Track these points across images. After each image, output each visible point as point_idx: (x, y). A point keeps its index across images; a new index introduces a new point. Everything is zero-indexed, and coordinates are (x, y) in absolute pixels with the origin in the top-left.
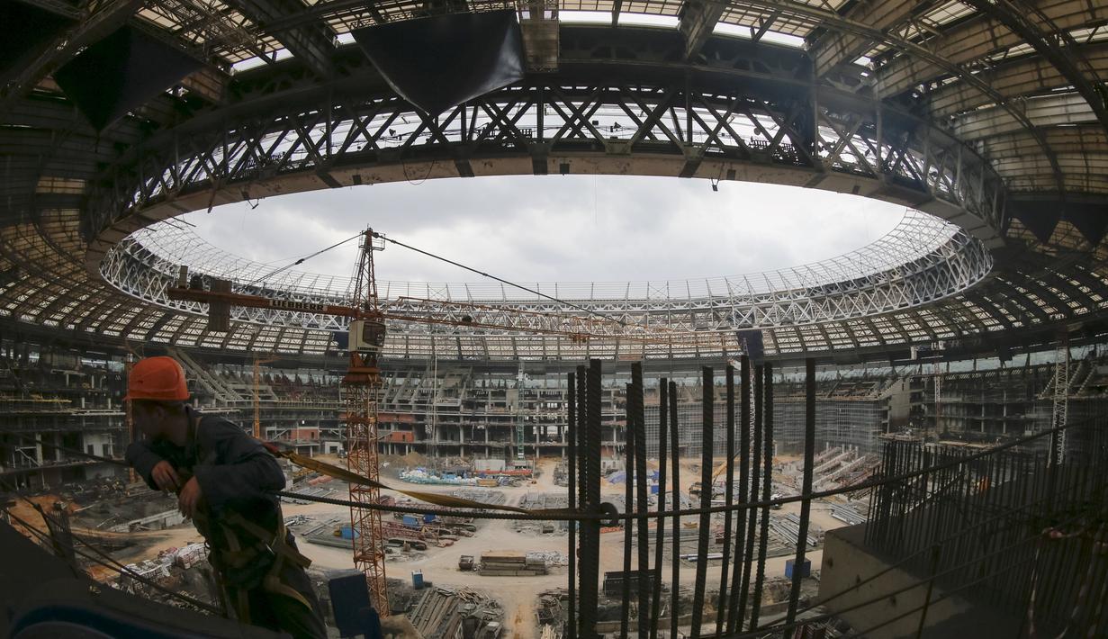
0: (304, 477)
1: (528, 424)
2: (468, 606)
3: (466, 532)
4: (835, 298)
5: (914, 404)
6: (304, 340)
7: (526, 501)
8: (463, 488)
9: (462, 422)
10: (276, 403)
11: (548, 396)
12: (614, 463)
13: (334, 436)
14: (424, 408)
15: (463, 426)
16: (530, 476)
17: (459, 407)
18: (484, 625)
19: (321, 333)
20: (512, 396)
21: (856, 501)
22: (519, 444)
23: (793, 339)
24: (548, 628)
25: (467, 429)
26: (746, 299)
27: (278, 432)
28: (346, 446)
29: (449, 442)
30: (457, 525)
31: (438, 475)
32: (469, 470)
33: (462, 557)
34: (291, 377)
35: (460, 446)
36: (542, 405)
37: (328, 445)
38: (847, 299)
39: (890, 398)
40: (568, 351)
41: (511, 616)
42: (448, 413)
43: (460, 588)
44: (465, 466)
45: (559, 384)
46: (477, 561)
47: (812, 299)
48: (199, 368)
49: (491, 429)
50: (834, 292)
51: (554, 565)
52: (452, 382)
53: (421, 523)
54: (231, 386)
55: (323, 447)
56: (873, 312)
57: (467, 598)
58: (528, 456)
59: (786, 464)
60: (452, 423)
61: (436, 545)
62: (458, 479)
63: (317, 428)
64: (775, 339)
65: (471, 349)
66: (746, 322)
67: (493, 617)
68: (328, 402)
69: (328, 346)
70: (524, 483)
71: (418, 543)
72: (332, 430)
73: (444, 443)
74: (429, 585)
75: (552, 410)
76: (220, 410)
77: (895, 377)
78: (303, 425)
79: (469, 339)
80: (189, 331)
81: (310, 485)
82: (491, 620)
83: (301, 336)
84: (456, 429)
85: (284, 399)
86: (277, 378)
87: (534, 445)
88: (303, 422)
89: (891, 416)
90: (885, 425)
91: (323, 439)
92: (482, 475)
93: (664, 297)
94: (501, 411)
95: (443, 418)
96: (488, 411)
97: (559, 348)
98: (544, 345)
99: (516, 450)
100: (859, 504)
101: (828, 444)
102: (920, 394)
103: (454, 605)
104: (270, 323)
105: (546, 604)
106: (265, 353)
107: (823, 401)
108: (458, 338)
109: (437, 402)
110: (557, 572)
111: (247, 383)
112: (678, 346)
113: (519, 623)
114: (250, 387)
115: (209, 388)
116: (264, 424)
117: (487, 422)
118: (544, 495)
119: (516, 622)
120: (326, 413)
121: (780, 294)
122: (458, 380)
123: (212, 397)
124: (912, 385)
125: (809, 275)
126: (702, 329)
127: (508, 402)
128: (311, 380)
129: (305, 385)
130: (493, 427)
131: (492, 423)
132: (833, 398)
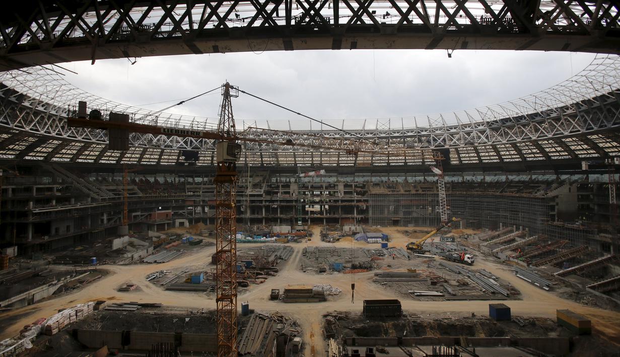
0: (161, 244)
1: (303, 204)
2: (279, 326)
3: (272, 273)
4: (509, 128)
5: (582, 203)
6: (161, 155)
7: (306, 252)
8: (267, 244)
9: (264, 203)
10: (141, 197)
11: (315, 187)
12: (356, 228)
13: (181, 216)
14: (242, 196)
15: (264, 206)
16: (307, 236)
17: (262, 195)
18: (291, 340)
19: (173, 151)
20: (294, 188)
21: (535, 267)
22: (298, 216)
23: (473, 155)
24: (332, 341)
25: (267, 208)
26: (441, 129)
27: (142, 216)
28: (190, 222)
29: (256, 216)
30: (267, 269)
31: (251, 237)
32: (270, 233)
33: (272, 290)
34: (152, 180)
35: (263, 218)
36: (311, 192)
37: (178, 221)
38: (519, 128)
39: (557, 197)
40: (326, 161)
41: (307, 333)
42: (256, 198)
43: (273, 312)
44: (266, 230)
45: (321, 180)
46: (281, 292)
47: (490, 129)
48: (75, 177)
49: (282, 207)
50: (509, 124)
51: (329, 295)
52: (257, 180)
53: (244, 268)
54: (104, 188)
55: (174, 223)
56: (543, 136)
57: (278, 320)
58: (304, 223)
59: (471, 235)
60: (258, 204)
61: (254, 283)
62: (263, 239)
63: (170, 211)
64: (458, 154)
65: (269, 160)
66: (440, 143)
67: (296, 333)
68: (178, 194)
69: (178, 159)
70: (304, 241)
71: (243, 282)
72: (181, 211)
73: (253, 216)
74: (252, 312)
75: (317, 196)
76: (94, 205)
77: (561, 183)
78: (160, 210)
79: (268, 154)
80: (64, 151)
81: (166, 249)
82: (295, 336)
83: (159, 153)
84: (260, 208)
85: (146, 194)
86: (141, 180)
87: (307, 217)
88: (160, 208)
89: (558, 209)
90: (554, 215)
91: (174, 218)
92: (278, 235)
93: (386, 128)
94: (287, 197)
95: (252, 201)
96: (280, 196)
97: (321, 159)
98: (312, 157)
99: (297, 220)
100: (539, 271)
101: (501, 224)
102: (588, 196)
103: (270, 325)
104: (137, 145)
105: (329, 323)
106: (132, 165)
107: (496, 196)
108: (261, 153)
109: (249, 192)
110: (332, 299)
111: (117, 185)
112: (393, 158)
113: (313, 338)
114: (121, 187)
115: (85, 190)
116: (130, 211)
117: (279, 203)
118: (317, 248)
119: (311, 337)
120: (176, 201)
121: (465, 126)
122: (261, 178)
123: (88, 196)
124: (579, 189)
125: (489, 113)
126: (411, 148)
127: (291, 191)
128: (166, 181)
129: (162, 184)
130: (283, 206)
131: (282, 204)
132: (504, 194)
